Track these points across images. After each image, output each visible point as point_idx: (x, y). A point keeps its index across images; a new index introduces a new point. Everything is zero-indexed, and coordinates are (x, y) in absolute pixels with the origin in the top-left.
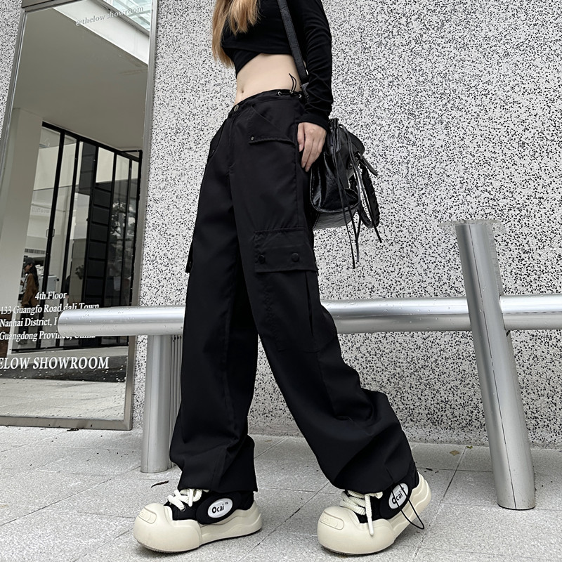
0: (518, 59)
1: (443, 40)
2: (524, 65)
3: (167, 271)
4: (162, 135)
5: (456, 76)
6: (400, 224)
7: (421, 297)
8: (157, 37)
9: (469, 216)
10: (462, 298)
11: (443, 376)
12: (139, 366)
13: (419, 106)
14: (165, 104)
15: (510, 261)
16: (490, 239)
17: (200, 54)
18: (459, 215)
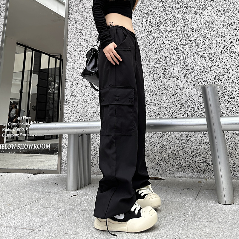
0: (230, 14)
1: (197, 6)
2: (232, 17)
3: (75, 107)
4: (71, 49)
5: (202, 22)
6: (177, 86)
7: (186, 118)
8: (69, 5)
9: (207, 83)
10: (204, 117)
11: (195, 151)
12: (64, 147)
13: (185, 35)
14: (73, 35)
15: (225, 102)
16: (216, 93)
17: (88, 12)
18: (202, 83)
